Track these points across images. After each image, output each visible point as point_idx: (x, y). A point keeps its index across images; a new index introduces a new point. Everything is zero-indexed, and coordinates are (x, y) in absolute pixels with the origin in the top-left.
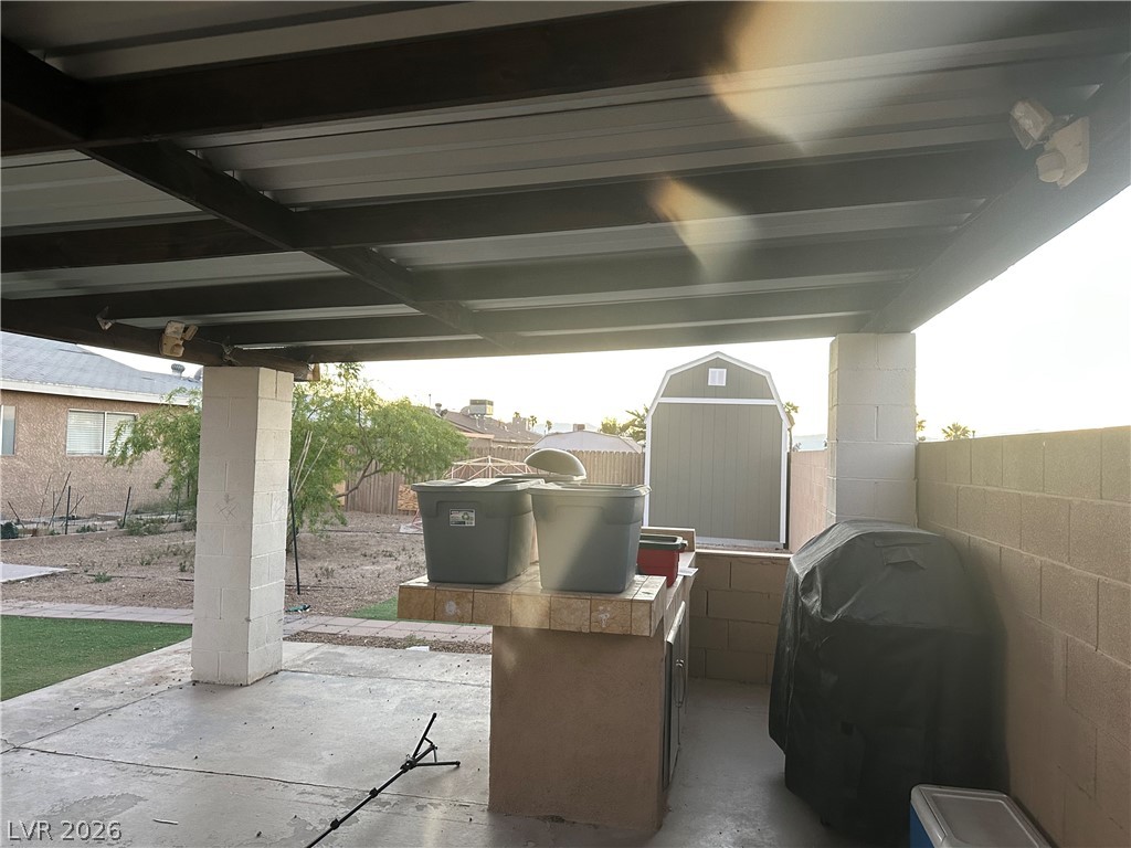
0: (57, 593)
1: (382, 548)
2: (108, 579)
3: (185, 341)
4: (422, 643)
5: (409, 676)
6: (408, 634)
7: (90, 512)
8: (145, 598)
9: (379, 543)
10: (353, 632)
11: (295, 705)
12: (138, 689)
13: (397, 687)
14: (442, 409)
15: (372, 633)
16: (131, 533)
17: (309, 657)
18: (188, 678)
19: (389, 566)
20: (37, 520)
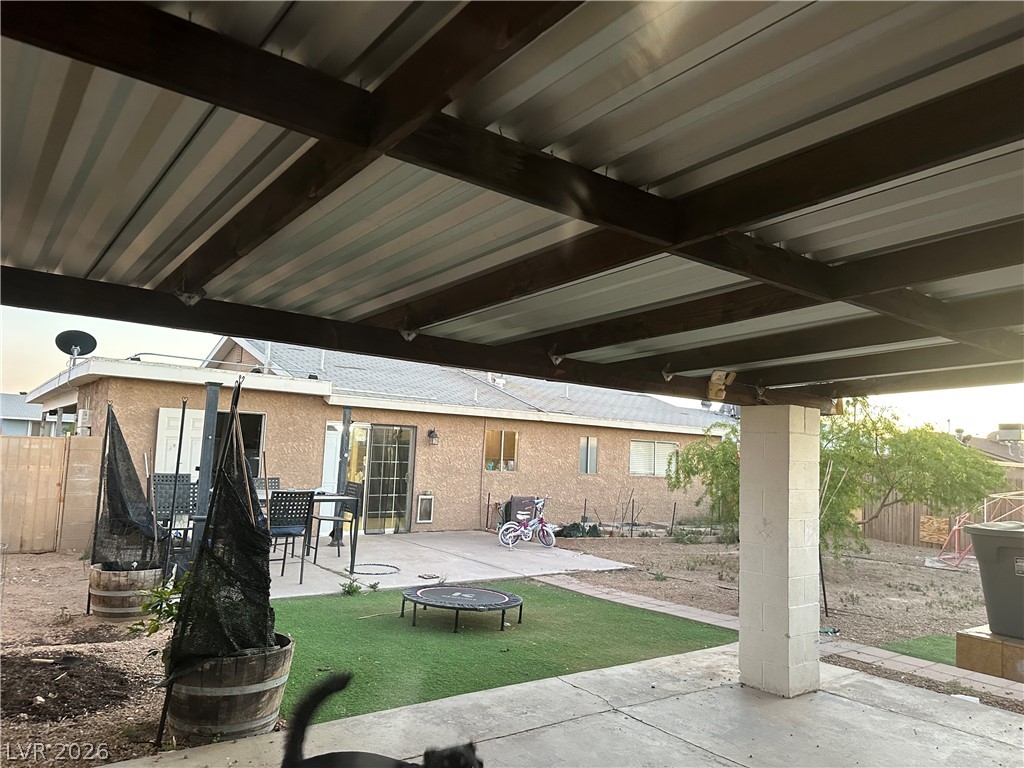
0: (630, 585)
1: (907, 580)
2: (664, 579)
3: (726, 386)
4: (970, 692)
5: (959, 726)
6: (950, 679)
7: (647, 520)
8: (692, 599)
9: (903, 575)
10: (888, 665)
11: (837, 729)
12: (698, 681)
13: (946, 735)
14: (964, 434)
15: (909, 669)
16: (677, 541)
17: (845, 683)
18: (736, 680)
19: (917, 600)
20: (612, 524)
